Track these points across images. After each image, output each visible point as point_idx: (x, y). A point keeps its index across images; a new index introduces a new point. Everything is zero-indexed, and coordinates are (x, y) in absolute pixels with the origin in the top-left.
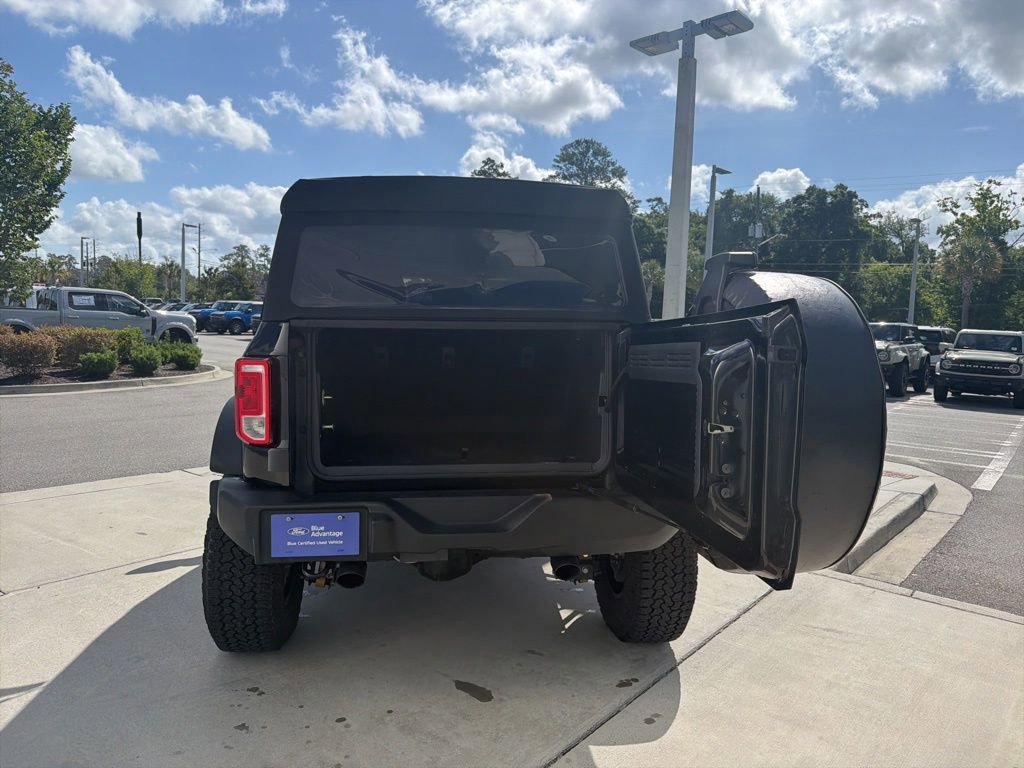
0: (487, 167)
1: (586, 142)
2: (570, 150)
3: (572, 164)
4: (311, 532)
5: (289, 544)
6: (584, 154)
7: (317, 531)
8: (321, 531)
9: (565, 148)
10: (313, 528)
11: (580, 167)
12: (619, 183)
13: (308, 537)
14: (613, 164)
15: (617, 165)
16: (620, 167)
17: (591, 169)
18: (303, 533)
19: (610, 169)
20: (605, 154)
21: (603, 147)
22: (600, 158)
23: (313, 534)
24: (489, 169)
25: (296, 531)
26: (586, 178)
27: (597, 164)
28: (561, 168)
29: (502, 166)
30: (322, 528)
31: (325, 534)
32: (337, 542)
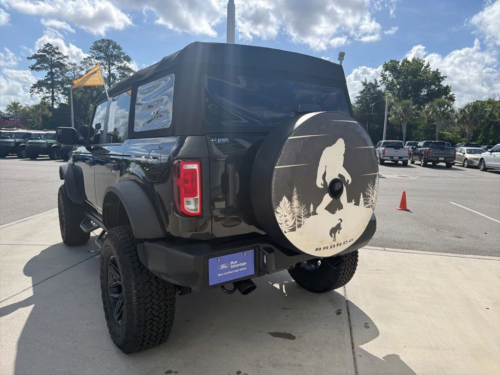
0: (47, 48)
1: (108, 40)
2: (99, 44)
3: (101, 51)
4: (230, 265)
5: (219, 275)
6: (108, 47)
7: (234, 264)
8: (235, 264)
9: (96, 43)
10: (232, 263)
11: (106, 54)
12: (128, 64)
13: (229, 269)
14: (124, 54)
15: (126, 55)
16: (127, 56)
17: (112, 56)
18: (226, 267)
19: (122, 56)
20: (119, 49)
21: (118, 44)
22: (116, 50)
23: (232, 267)
24: (49, 49)
25: (223, 267)
26: (109, 60)
27: (115, 53)
28: (94, 53)
29: (57, 49)
30: (236, 262)
31: (237, 265)
32: (244, 269)
